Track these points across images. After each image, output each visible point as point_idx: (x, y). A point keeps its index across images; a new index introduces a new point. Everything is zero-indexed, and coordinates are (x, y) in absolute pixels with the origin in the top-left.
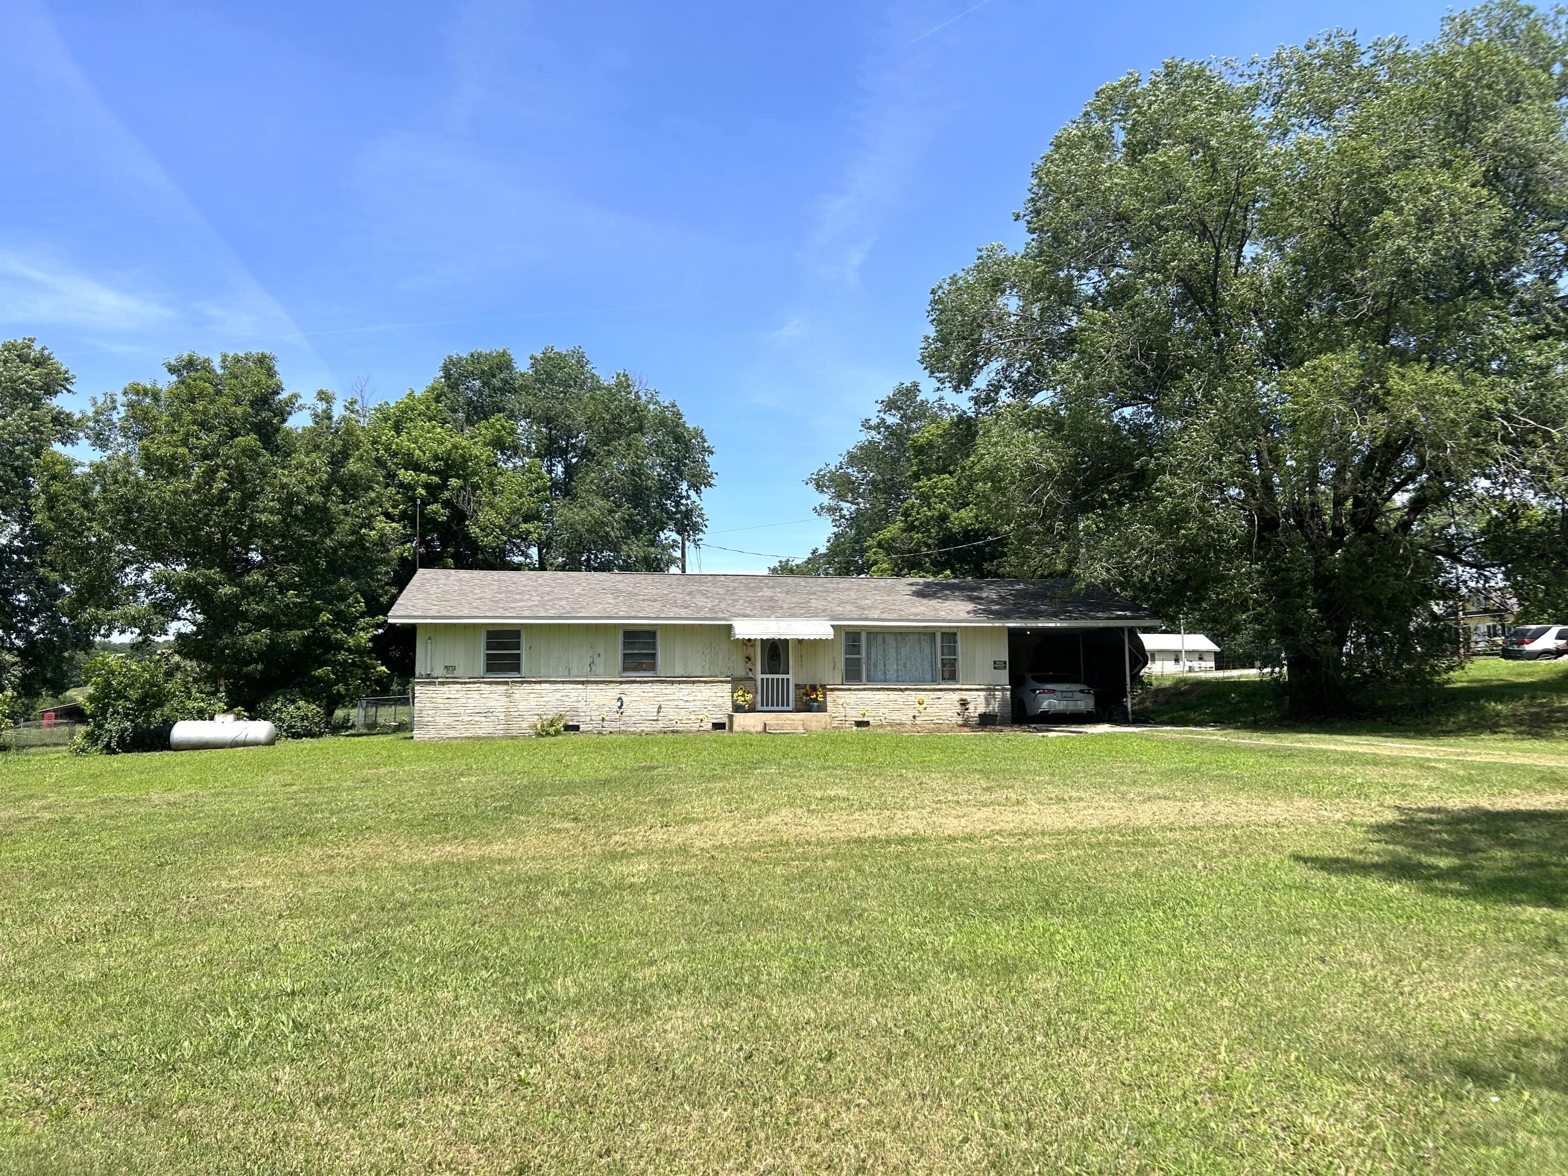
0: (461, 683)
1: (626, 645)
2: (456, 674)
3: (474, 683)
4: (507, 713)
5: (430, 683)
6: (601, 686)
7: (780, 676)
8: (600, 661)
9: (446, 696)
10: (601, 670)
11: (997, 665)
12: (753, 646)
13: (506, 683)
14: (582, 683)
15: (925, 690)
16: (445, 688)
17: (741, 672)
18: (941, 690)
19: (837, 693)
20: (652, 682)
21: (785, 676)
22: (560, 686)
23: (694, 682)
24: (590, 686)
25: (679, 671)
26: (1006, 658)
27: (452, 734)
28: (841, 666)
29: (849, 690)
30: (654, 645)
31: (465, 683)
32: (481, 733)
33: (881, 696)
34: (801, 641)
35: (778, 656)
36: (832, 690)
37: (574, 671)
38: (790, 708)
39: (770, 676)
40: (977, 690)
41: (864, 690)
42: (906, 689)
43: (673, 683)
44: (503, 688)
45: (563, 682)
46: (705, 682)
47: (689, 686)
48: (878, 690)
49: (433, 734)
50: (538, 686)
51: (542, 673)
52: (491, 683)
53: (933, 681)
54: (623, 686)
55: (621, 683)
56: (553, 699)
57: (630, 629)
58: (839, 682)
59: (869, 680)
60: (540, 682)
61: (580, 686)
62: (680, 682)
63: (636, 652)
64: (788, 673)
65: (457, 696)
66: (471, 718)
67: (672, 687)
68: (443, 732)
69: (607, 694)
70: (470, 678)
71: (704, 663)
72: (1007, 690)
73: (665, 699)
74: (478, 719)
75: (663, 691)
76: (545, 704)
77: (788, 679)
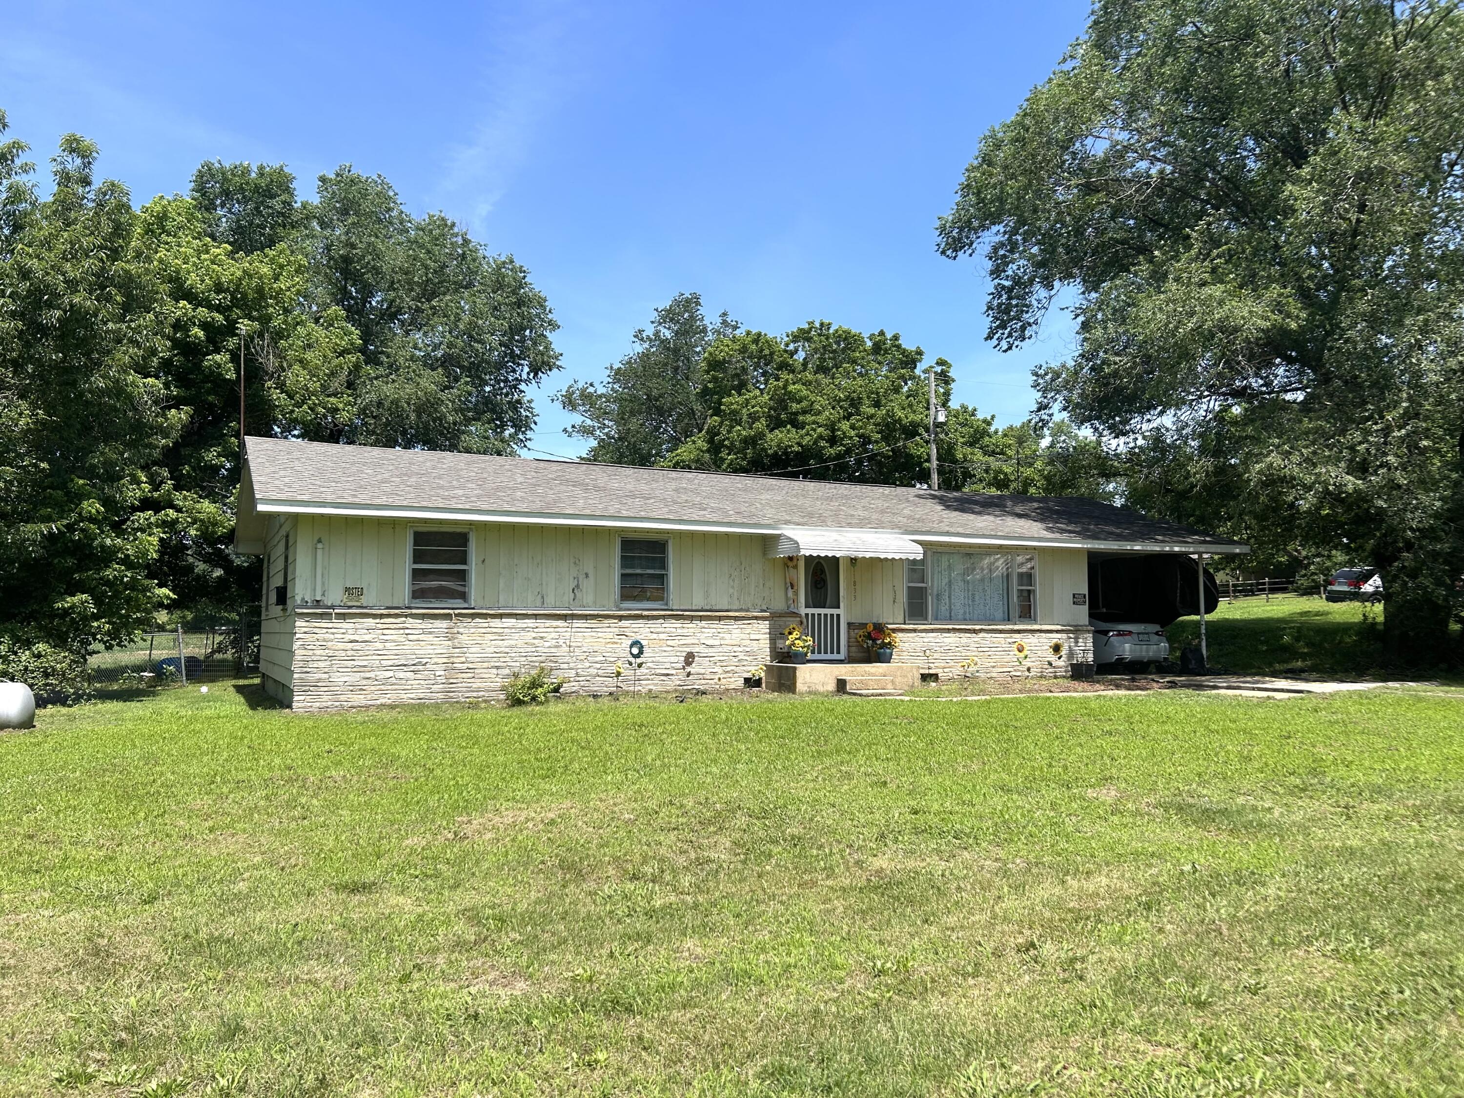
0: (374, 616)
1: (626, 561)
2: (364, 601)
3: (397, 616)
4: (450, 667)
5: (322, 616)
6: (592, 623)
7: (829, 611)
8: (588, 586)
9: (348, 637)
10: (589, 599)
11: (1077, 600)
12: (796, 567)
13: (448, 617)
14: (564, 617)
15: (1001, 632)
16: (347, 625)
17: (779, 605)
18: (1019, 632)
19: (902, 634)
20: (664, 617)
21: (835, 611)
22: (530, 623)
23: (720, 618)
24: (578, 623)
25: (698, 601)
26: (1084, 590)
27: (358, 699)
28: (903, 597)
29: (915, 631)
30: (662, 564)
31: (381, 616)
32: (406, 697)
33: (951, 639)
34: (853, 561)
35: (824, 581)
36: (897, 631)
37: (550, 600)
38: (842, 656)
39: (816, 611)
40: (1057, 631)
41: (932, 631)
42: (981, 630)
43: (692, 618)
44: (443, 624)
45: (536, 616)
46: (736, 618)
47: (715, 624)
48: (948, 631)
49: (326, 700)
50: (496, 622)
51: (502, 603)
52: (423, 617)
53: (1008, 620)
54: (624, 623)
55: (621, 618)
56: (520, 643)
57: (631, 535)
58: (901, 620)
59: (936, 618)
60: (501, 616)
61: (560, 623)
62: (701, 618)
63: (639, 571)
64: (838, 607)
65: (367, 638)
66: (390, 674)
67: (691, 625)
68: (342, 698)
69: (600, 635)
70: (388, 608)
71: (731, 591)
72: (1088, 631)
73: (682, 642)
74: (401, 675)
75: (679, 631)
76: (507, 650)
77: (838, 616)
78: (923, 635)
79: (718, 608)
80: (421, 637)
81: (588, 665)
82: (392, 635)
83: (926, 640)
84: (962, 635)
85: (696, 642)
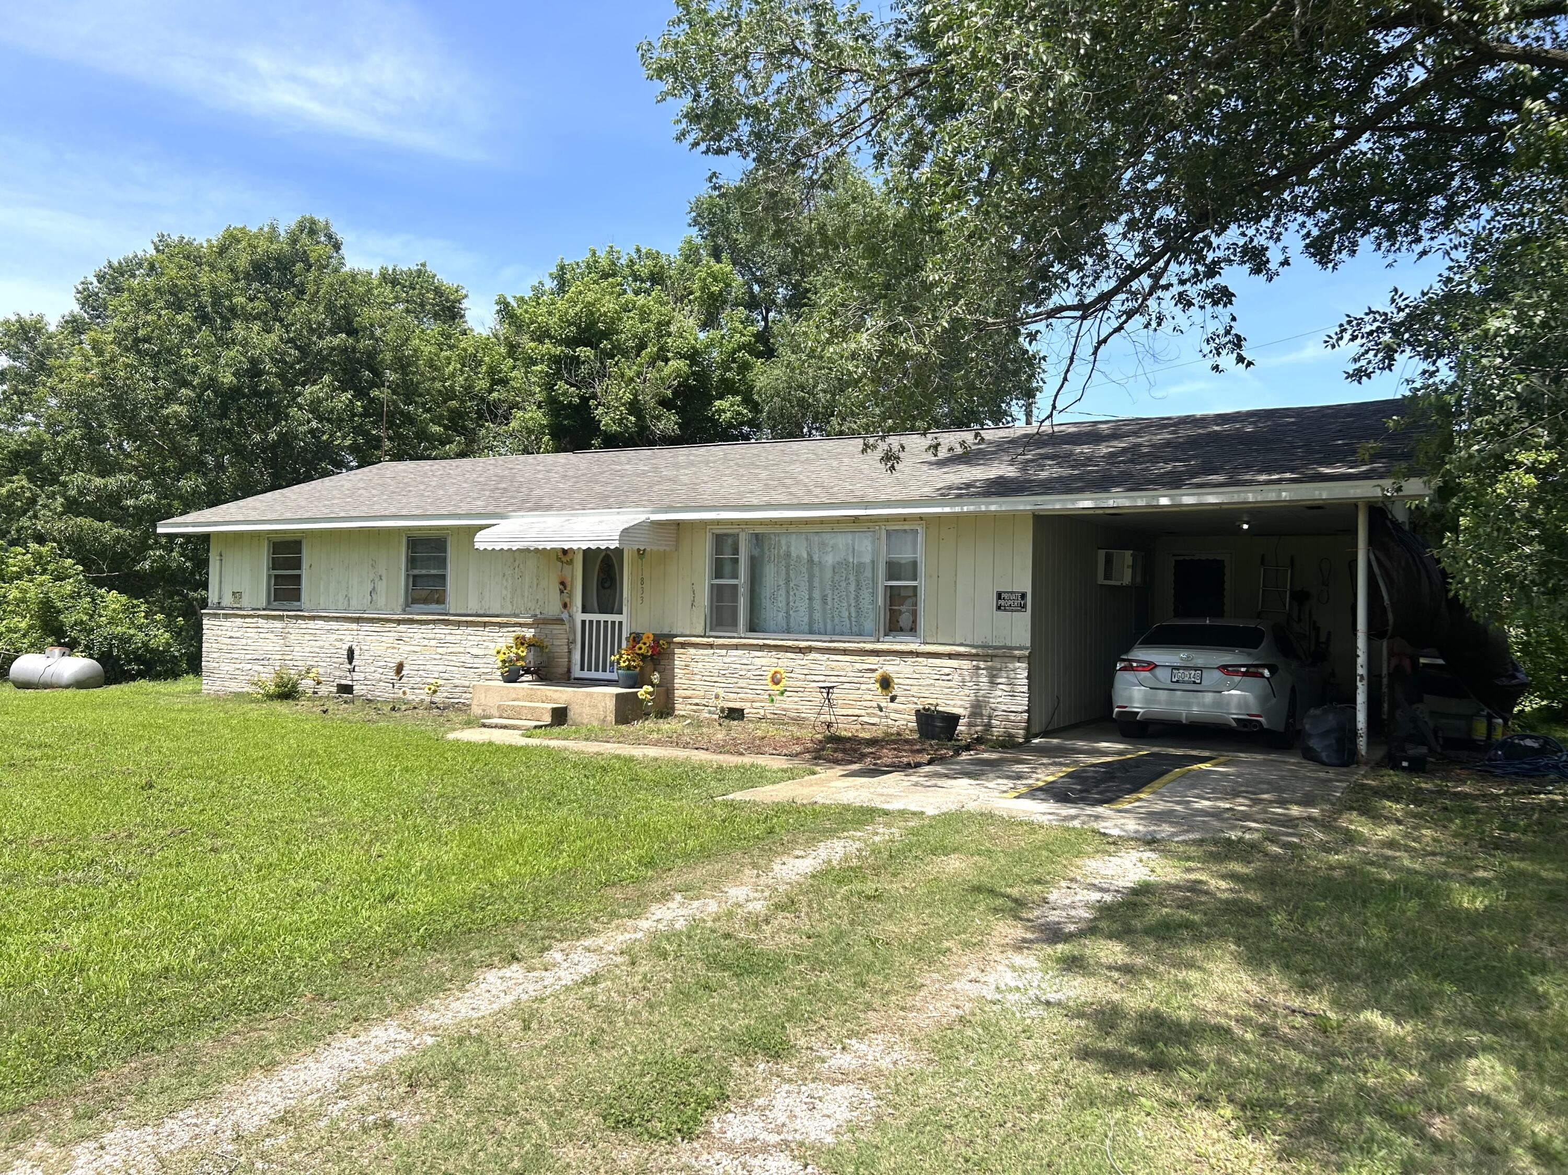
0: (243, 617)
1: (412, 562)
2: (241, 603)
4: (283, 663)
5: (216, 616)
6: (377, 627)
7: (609, 618)
8: (381, 586)
9: (228, 634)
11: (1003, 601)
12: (571, 562)
13: (281, 618)
14: (358, 620)
15: (845, 652)
16: (227, 623)
19: (692, 651)
20: (434, 622)
21: (616, 618)
22: (334, 625)
23: (485, 624)
24: (366, 627)
25: (473, 607)
26: (1024, 583)
27: (234, 687)
28: (704, 599)
29: (711, 646)
30: (442, 563)
31: (247, 617)
35: (612, 578)
36: (683, 645)
37: (354, 603)
38: (615, 676)
39: (595, 617)
40: (950, 656)
41: (736, 647)
42: (810, 649)
44: (278, 624)
45: (337, 619)
46: (500, 625)
47: (480, 631)
49: (218, 685)
50: (311, 624)
51: (320, 605)
53: (873, 634)
54: (402, 628)
55: (399, 622)
56: (327, 645)
57: (417, 534)
58: (699, 630)
59: (753, 628)
60: (314, 618)
61: (356, 626)
62: (468, 624)
64: (620, 612)
65: (238, 634)
66: (249, 666)
67: (458, 632)
68: (226, 684)
69: (384, 639)
70: (253, 609)
71: (504, 592)
72: (1019, 659)
73: (450, 650)
74: (256, 668)
75: (448, 637)
76: (318, 650)
77: (620, 623)
78: (724, 652)
79: (491, 612)
80: (267, 635)
81: (373, 669)
82: (252, 633)
83: (726, 660)
84: (781, 655)
85: (462, 650)
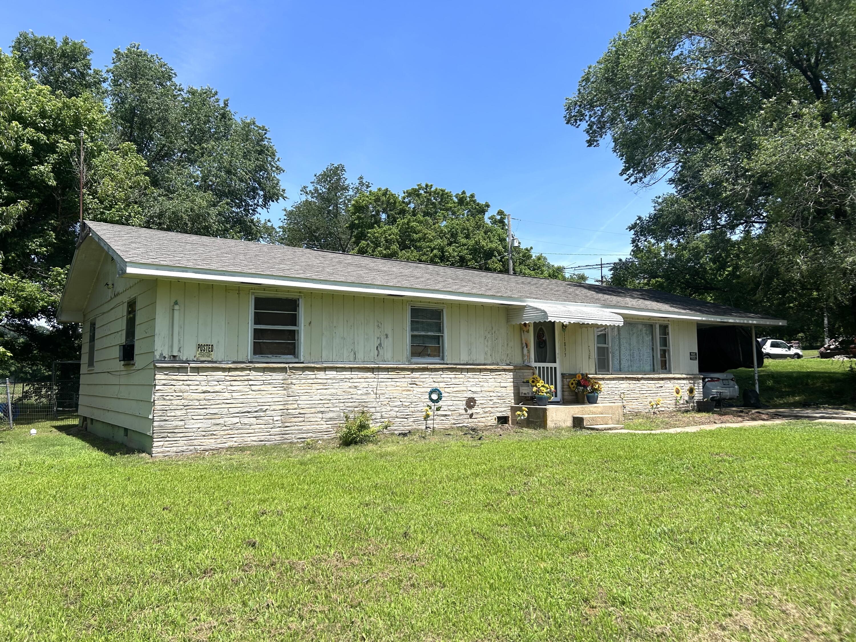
0: (224, 370)
1: (414, 325)
2: (214, 356)
3: (242, 369)
4: (285, 413)
5: (179, 370)
6: (392, 375)
7: (549, 365)
8: (387, 343)
9: (201, 388)
10: (388, 355)
11: (692, 356)
12: (528, 331)
13: (283, 370)
14: (372, 370)
15: (652, 379)
16: (199, 377)
17: (518, 360)
18: (662, 379)
20: (442, 369)
21: (553, 365)
22: (347, 374)
23: (480, 370)
24: (383, 375)
25: (464, 358)
26: (696, 349)
27: (210, 443)
28: (594, 355)
30: (439, 328)
31: (230, 370)
32: (250, 440)
33: (624, 385)
34: (564, 327)
35: (545, 342)
37: (360, 356)
38: (558, 399)
39: (542, 365)
40: (684, 379)
41: (614, 379)
42: (641, 379)
43: (461, 370)
44: (278, 376)
45: (351, 369)
46: (491, 370)
48: (623, 379)
49: (182, 445)
50: (321, 375)
51: (324, 358)
52: (264, 370)
53: (654, 371)
54: (416, 374)
55: (413, 370)
56: (339, 392)
57: (418, 305)
58: (593, 371)
59: (615, 370)
60: (325, 369)
61: (369, 375)
62: (468, 370)
63: (423, 333)
64: (555, 362)
65: (217, 388)
66: (237, 420)
67: (461, 376)
68: (196, 442)
69: (398, 384)
70: (234, 362)
71: (486, 349)
72: (700, 378)
73: (455, 389)
74: (246, 421)
75: (453, 380)
76: (330, 397)
77: (555, 368)
78: (608, 382)
79: (477, 362)
80: (262, 387)
81: (389, 408)
82: (238, 386)
83: (610, 386)
84: (631, 382)
85: (465, 389)
